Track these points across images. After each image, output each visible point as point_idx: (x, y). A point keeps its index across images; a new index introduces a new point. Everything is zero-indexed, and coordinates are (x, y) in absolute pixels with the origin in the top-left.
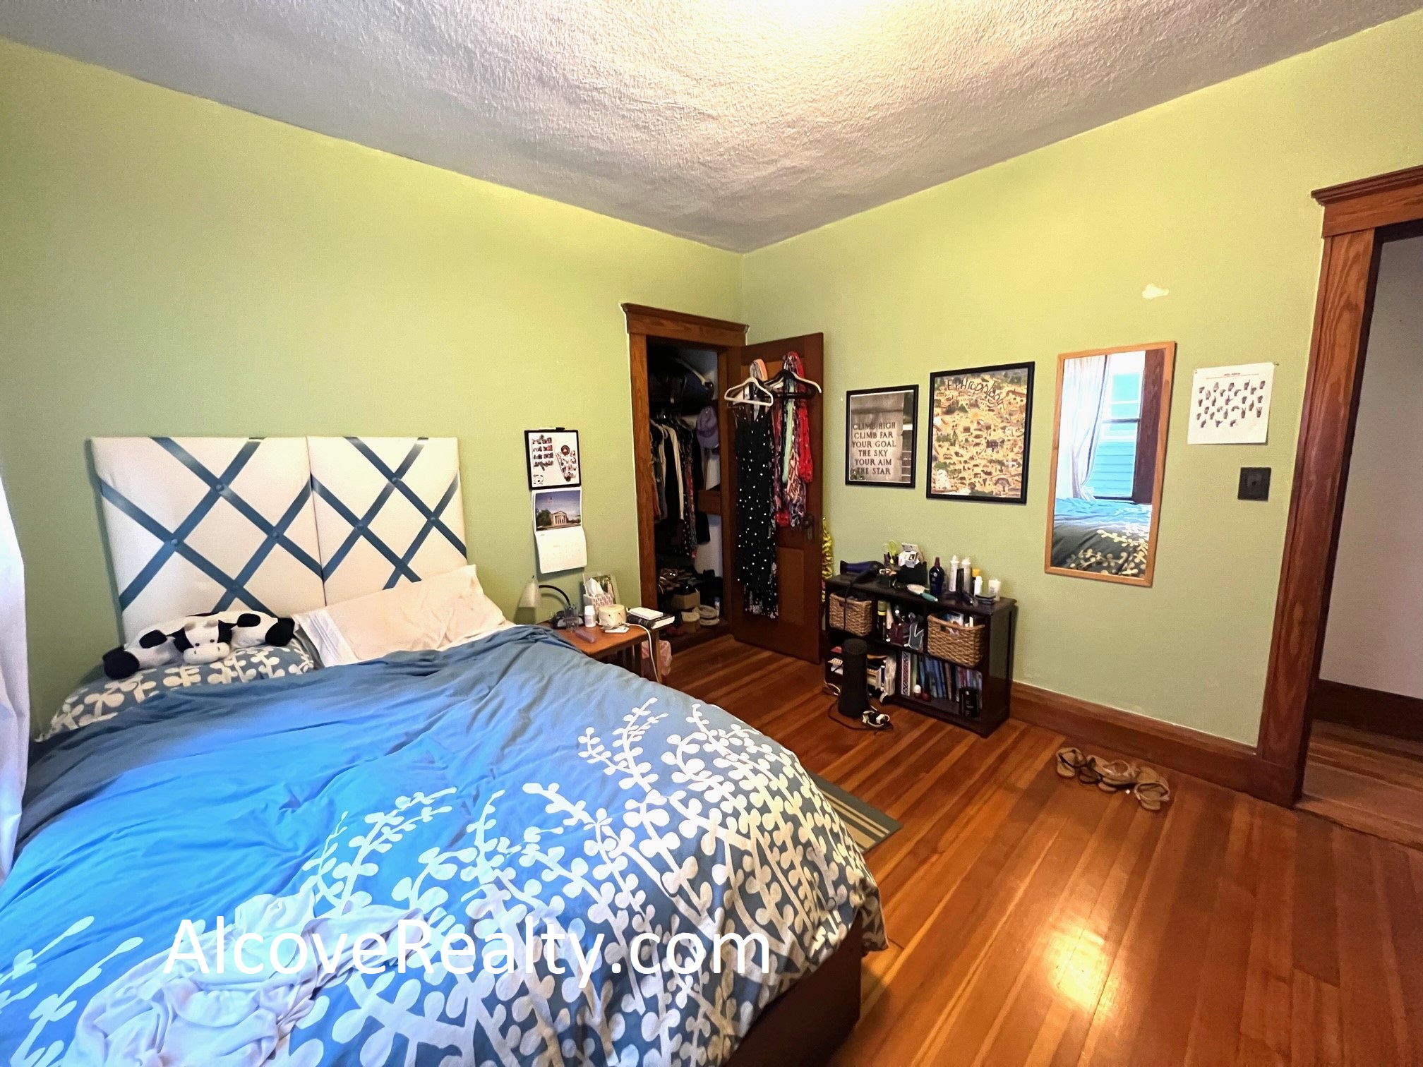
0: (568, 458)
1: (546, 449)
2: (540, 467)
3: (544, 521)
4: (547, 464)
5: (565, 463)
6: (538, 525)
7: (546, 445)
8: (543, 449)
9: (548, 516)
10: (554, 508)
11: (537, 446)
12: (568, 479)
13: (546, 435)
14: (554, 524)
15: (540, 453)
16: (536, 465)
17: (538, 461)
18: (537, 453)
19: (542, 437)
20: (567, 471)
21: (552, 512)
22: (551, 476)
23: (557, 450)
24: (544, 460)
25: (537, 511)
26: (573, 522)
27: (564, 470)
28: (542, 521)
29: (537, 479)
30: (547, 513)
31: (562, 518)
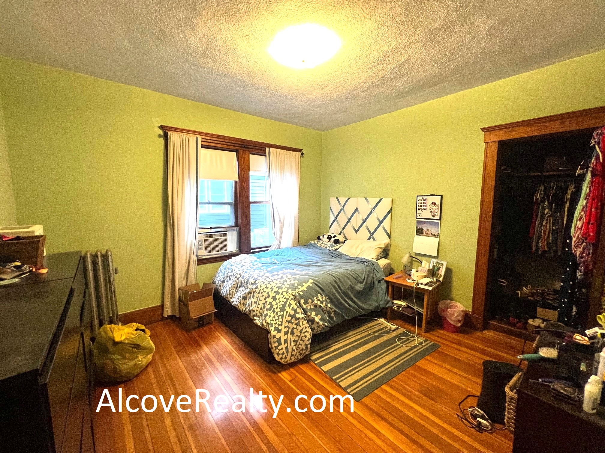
0: (435, 207)
1: (424, 203)
2: (421, 210)
3: (420, 232)
4: (424, 209)
5: (432, 209)
6: (417, 232)
7: (424, 202)
8: (422, 203)
9: (422, 230)
10: (425, 228)
11: (420, 201)
12: (433, 216)
13: (425, 198)
14: (424, 234)
15: (421, 204)
16: (419, 209)
17: (420, 207)
18: (420, 205)
19: (423, 198)
20: (433, 213)
21: (424, 229)
22: (426, 214)
23: (429, 203)
24: (423, 208)
25: (417, 227)
26: (434, 235)
27: (431, 212)
28: (419, 232)
29: (419, 215)
30: (422, 229)
31: (429, 232)
